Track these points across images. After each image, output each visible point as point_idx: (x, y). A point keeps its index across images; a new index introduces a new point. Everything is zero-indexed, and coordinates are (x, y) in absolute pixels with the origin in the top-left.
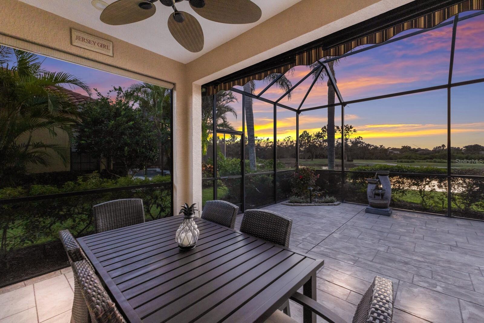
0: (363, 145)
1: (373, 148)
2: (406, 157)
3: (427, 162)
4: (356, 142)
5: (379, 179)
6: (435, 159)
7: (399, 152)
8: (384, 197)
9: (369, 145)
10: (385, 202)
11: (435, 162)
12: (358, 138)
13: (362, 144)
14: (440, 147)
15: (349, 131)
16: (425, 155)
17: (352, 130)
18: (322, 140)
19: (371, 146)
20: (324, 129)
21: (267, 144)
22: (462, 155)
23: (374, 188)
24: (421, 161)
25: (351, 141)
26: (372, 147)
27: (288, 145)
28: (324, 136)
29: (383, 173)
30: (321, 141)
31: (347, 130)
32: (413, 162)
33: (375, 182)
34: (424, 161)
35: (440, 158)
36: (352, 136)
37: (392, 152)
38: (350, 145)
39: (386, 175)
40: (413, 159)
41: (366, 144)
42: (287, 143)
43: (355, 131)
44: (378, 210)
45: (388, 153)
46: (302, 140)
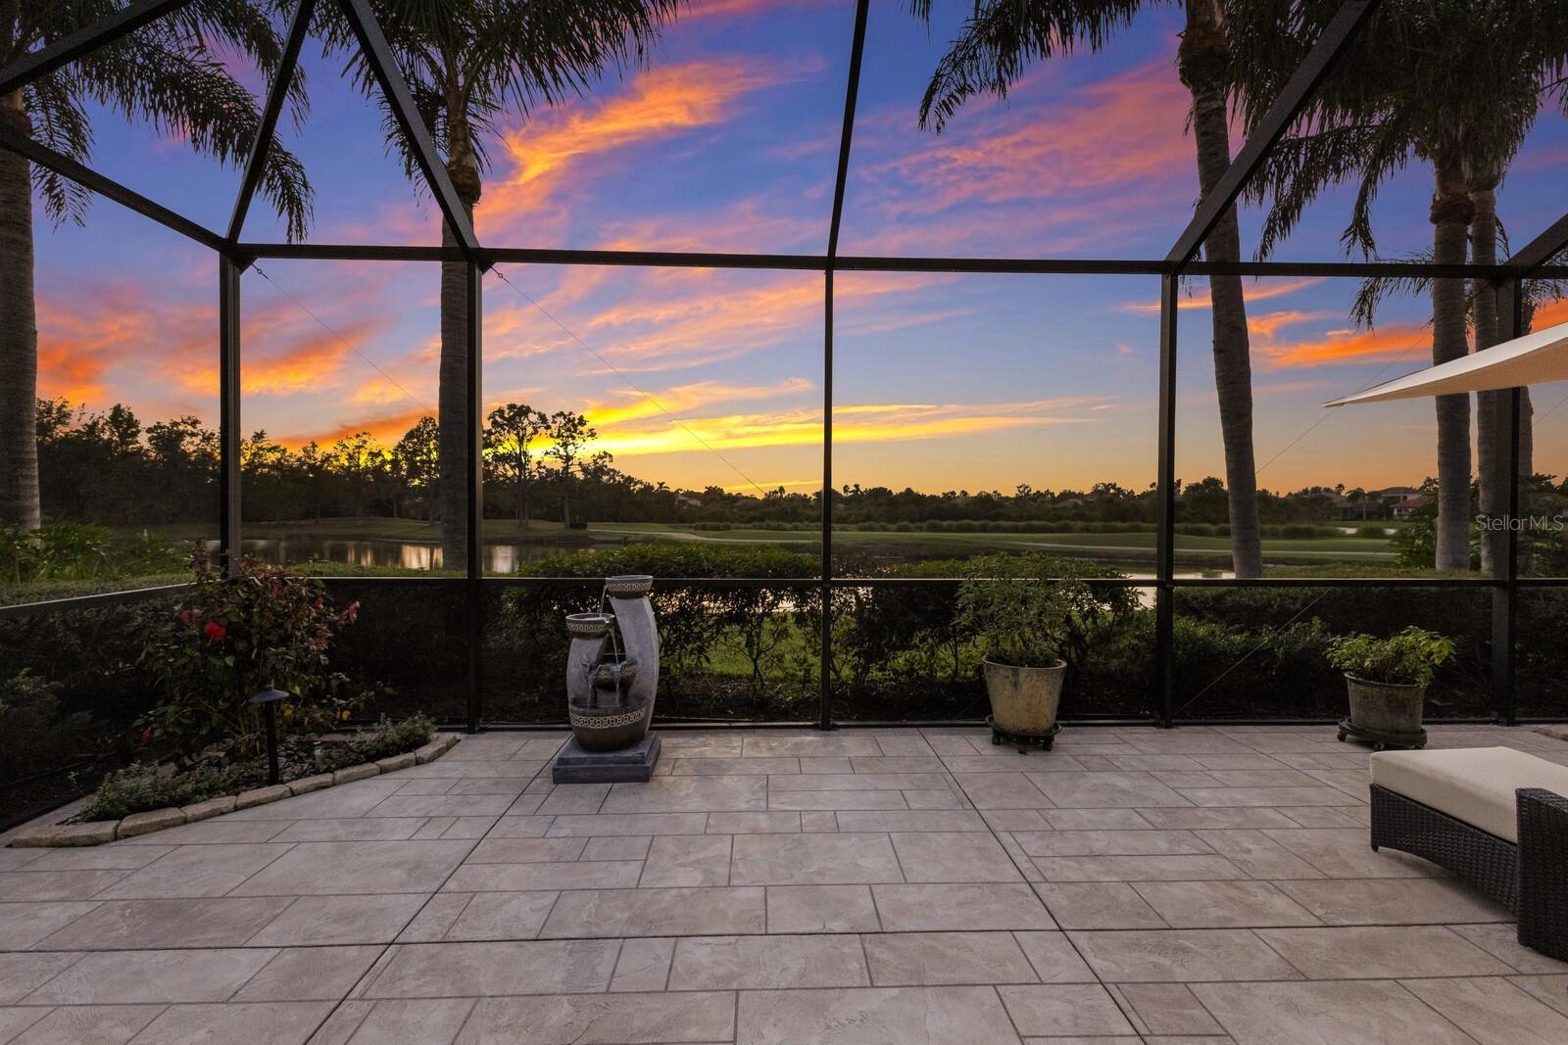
0: (615, 480)
1: (641, 489)
2: (714, 517)
3: (754, 527)
4: (597, 470)
5: (613, 612)
6: (767, 522)
7: (699, 503)
8: (632, 691)
9: (630, 479)
10: (633, 717)
11: (768, 528)
12: (601, 457)
13: (613, 475)
14: (776, 492)
15: (575, 431)
16: (750, 510)
17: (584, 429)
18: (491, 456)
19: (636, 484)
20: (498, 418)
21: (255, 455)
22: (812, 513)
23: (594, 658)
24: (743, 525)
25: (580, 464)
26: (639, 486)
27: (358, 466)
28: (500, 441)
29: (628, 587)
30: (489, 458)
31: (569, 430)
32: (728, 528)
33: (600, 629)
34: (748, 525)
35: (777, 518)
36: (585, 451)
37: (684, 501)
38: (580, 476)
39: (639, 595)
40: (729, 520)
41: (622, 476)
42: (351, 457)
43: (592, 434)
44: (603, 761)
45: (676, 503)
46: (415, 451)
